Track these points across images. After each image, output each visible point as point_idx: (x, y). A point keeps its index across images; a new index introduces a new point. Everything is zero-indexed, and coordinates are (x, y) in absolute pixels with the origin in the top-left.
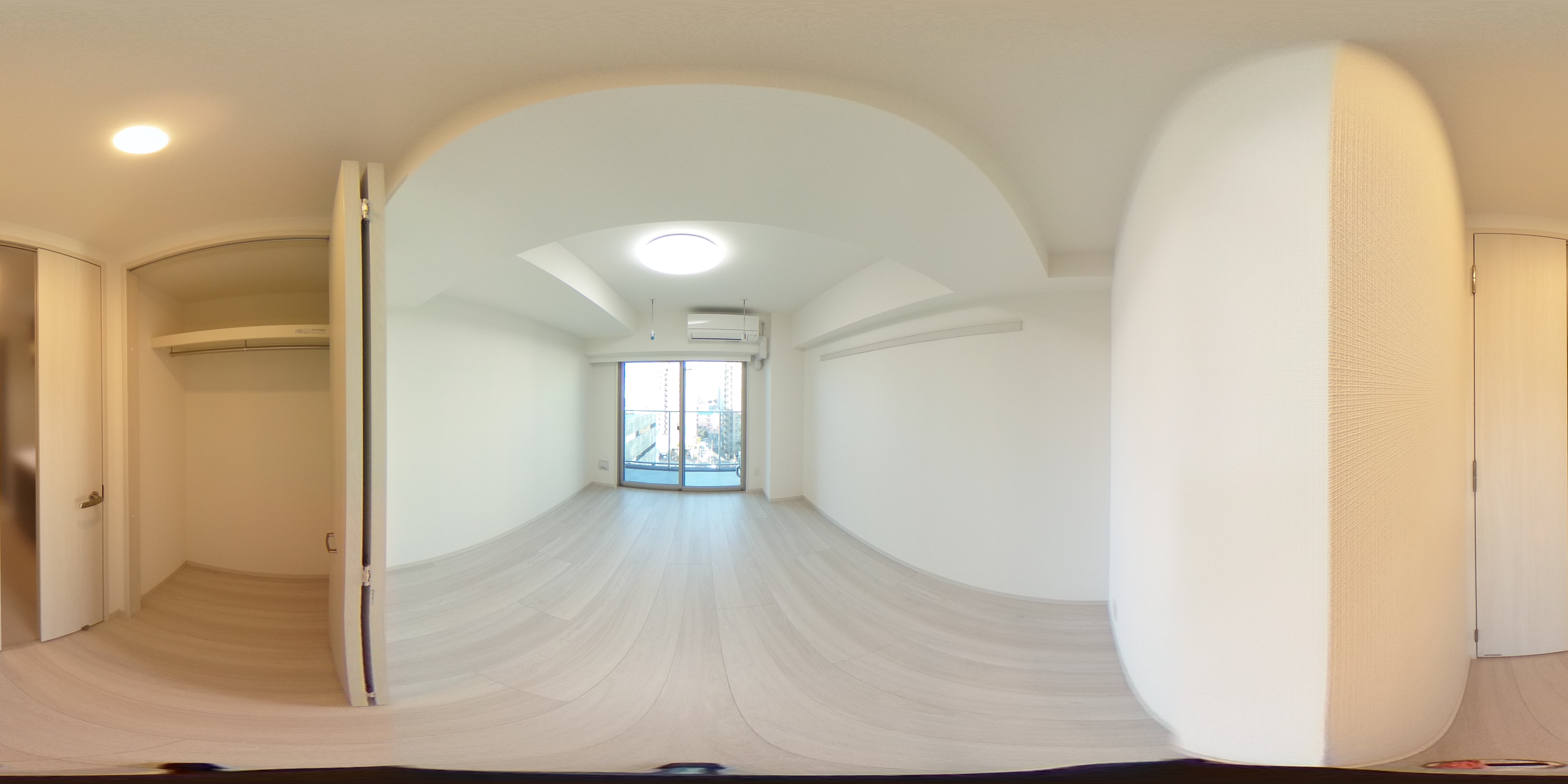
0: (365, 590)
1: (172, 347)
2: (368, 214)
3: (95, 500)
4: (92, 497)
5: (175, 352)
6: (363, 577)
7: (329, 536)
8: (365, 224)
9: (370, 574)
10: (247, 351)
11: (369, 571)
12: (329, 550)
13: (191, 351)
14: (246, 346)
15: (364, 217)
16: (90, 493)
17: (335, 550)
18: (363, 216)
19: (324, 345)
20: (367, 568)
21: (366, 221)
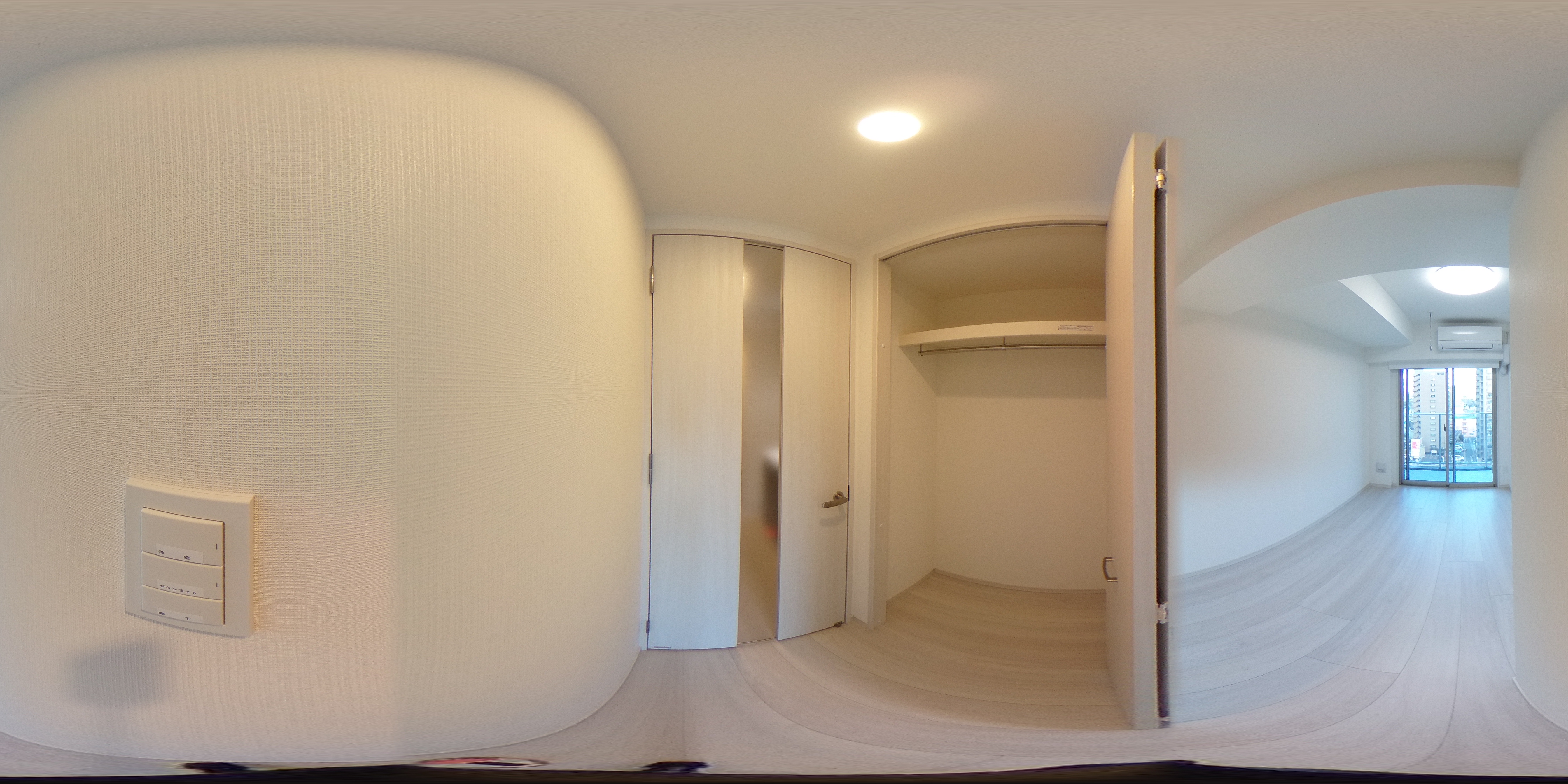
0: (1161, 629)
1: (921, 345)
2: (1164, 184)
3: (840, 500)
4: (836, 497)
5: (924, 351)
6: (1158, 614)
7: (1107, 561)
8: (1159, 195)
9: (1167, 612)
10: (1005, 349)
11: (1166, 609)
12: (1107, 578)
13: (947, 350)
14: (1004, 344)
15: (1159, 187)
16: (835, 493)
17: (1116, 578)
18: (1157, 186)
19: (1099, 345)
20: (1164, 606)
21: (1161, 192)
